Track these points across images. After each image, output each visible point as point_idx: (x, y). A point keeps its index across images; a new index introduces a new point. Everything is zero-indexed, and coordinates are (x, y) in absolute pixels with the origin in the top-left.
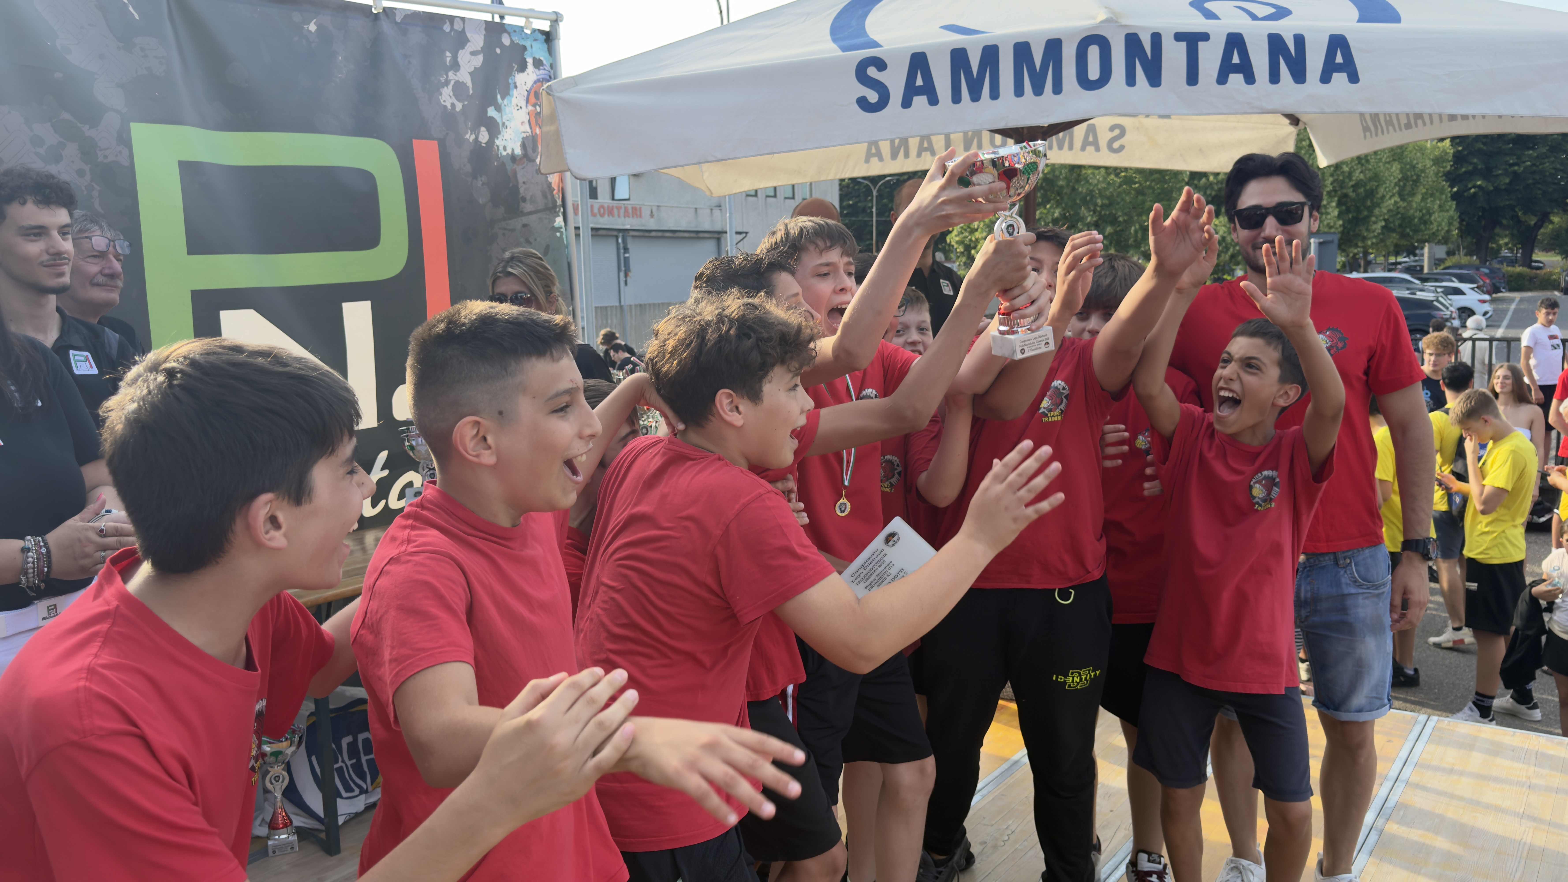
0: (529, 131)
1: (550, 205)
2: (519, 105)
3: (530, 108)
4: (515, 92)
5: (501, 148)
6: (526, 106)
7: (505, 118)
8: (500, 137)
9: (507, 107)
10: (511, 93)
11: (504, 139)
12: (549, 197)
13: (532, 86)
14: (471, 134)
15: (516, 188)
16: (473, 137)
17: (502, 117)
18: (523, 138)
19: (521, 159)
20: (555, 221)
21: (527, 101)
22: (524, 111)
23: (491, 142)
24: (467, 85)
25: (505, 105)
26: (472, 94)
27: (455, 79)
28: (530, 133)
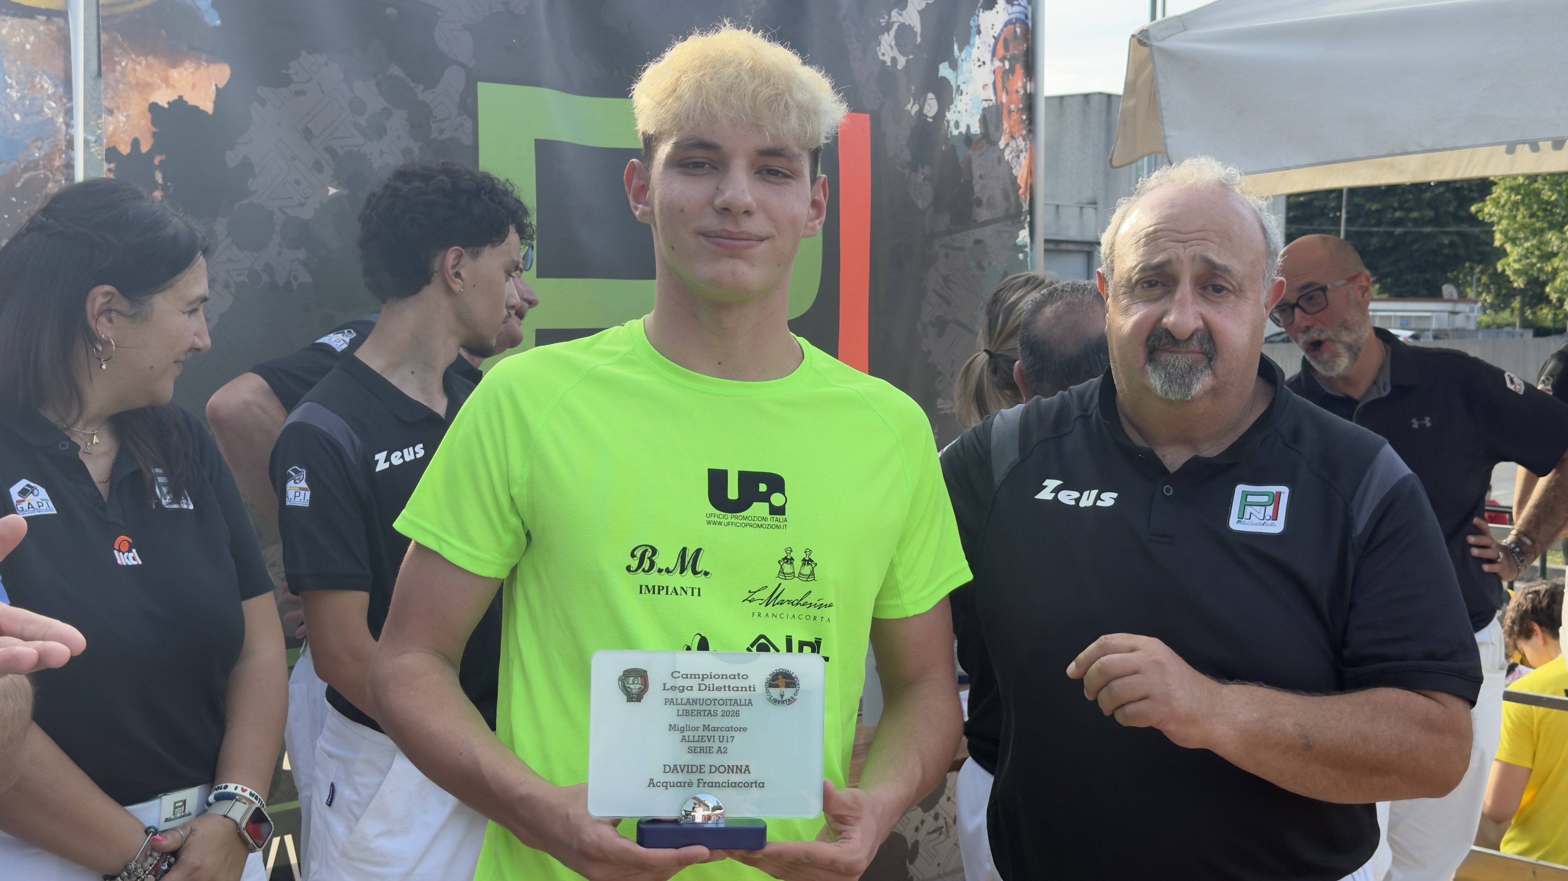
0: (993, 98)
1: (1013, 211)
2: (982, 60)
3: (997, 64)
4: (977, 40)
5: (952, 124)
6: (992, 61)
7: (961, 79)
8: (952, 107)
9: (964, 63)
10: (971, 42)
11: (957, 110)
12: (1012, 198)
13: (1002, 30)
14: (914, 104)
15: (968, 186)
16: (916, 108)
17: (957, 78)
18: (984, 109)
19: (979, 140)
20: (1018, 237)
21: (994, 54)
22: (989, 67)
23: (940, 115)
24: (915, 29)
25: (962, 60)
26: (919, 43)
27: (899, 22)
28: (994, 101)
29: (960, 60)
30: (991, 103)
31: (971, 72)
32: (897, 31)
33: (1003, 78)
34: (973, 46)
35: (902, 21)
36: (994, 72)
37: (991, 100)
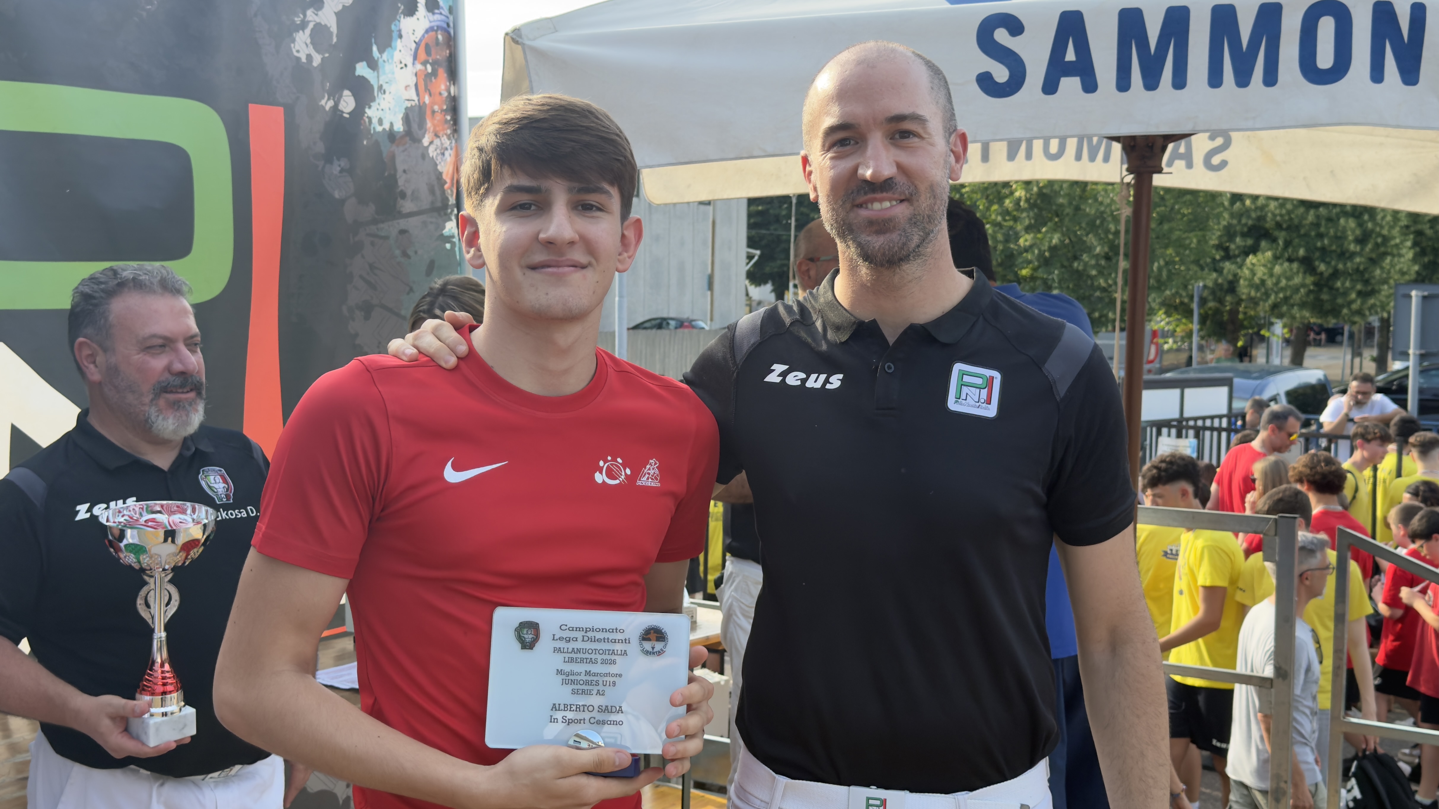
0: (416, 98)
1: (439, 205)
3: (419, 67)
4: (399, 44)
5: (375, 121)
6: (414, 64)
7: (382, 79)
8: (373, 105)
9: (386, 64)
10: (393, 44)
11: (379, 108)
13: (423, 36)
14: (329, 99)
15: (392, 180)
16: (332, 103)
17: (378, 77)
18: (407, 109)
19: (402, 137)
22: (410, 70)
23: (359, 112)
24: (331, 29)
25: (384, 61)
26: (335, 43)
27: (315, 21)
28: (417, 102)
29: (381, 61)
30: (413, 103)
31: (393, 73)
32: (312, 30)
33: (425, 81)
34: (395, 49)
35: (318, 21)
36: (416, 75)
37: (414, 101)
